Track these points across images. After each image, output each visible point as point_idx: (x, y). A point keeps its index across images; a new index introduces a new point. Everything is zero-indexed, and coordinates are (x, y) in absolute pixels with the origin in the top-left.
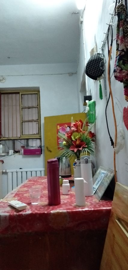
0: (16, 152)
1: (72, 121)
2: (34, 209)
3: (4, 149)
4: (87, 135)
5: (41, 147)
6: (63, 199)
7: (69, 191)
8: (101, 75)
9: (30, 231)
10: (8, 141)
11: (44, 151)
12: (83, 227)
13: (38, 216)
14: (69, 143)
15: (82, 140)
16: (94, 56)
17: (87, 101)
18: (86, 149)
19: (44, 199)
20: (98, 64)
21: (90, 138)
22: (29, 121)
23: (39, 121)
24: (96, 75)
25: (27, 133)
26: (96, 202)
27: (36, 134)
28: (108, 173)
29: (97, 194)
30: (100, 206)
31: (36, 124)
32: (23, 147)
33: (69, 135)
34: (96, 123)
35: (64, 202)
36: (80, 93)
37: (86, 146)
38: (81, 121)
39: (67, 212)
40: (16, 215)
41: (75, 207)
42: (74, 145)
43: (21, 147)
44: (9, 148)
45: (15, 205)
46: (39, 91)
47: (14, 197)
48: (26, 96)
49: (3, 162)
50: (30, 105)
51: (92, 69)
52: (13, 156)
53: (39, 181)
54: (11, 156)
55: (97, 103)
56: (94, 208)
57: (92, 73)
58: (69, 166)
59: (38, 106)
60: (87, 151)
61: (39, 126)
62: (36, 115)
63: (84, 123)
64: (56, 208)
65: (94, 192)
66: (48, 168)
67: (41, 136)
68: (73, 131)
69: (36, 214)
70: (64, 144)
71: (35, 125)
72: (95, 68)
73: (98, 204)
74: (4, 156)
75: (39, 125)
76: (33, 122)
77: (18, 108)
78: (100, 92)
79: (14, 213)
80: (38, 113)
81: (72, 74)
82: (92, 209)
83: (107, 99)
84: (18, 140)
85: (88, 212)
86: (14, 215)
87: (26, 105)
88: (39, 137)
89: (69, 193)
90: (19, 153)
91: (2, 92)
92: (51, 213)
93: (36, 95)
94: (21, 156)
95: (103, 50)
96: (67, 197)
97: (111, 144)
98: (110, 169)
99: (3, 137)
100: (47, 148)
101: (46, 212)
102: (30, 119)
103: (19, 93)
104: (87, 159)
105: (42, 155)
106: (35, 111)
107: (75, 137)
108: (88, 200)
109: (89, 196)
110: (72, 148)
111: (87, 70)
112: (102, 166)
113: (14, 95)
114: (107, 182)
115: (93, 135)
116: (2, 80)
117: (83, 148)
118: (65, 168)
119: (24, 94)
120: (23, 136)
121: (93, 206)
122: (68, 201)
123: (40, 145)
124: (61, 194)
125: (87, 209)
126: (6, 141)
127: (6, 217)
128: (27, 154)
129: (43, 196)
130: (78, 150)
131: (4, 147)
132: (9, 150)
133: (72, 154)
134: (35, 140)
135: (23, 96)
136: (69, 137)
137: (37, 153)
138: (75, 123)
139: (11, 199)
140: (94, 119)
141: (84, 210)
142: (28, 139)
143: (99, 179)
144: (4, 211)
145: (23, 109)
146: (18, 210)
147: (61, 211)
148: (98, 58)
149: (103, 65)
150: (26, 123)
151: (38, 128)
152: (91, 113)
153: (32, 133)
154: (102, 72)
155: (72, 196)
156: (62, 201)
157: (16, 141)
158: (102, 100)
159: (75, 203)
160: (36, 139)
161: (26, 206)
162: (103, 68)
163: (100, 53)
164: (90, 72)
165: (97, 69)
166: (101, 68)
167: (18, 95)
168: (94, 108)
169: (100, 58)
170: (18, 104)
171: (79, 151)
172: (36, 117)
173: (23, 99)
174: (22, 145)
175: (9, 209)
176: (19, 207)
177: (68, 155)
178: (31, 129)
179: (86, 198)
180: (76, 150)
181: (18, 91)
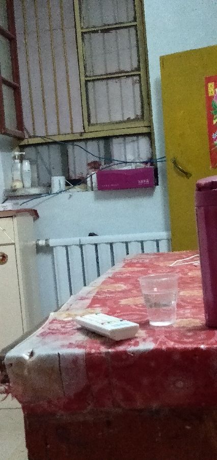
0: (72, 182)
3: (36, 175)
5: (152, 161)
10: (45, 147)
11: (165, 175)
19: (188, 311)
22: (108, 77)
23: (142, 73)
25: (103, 118)
27: (133, 120)
31: (134, 84)
32: (94, 165)
40: (107, 353)
43: (89, 164)
44: (50, 171)
45: (100, 326)
47: (91, 306)
49: (35, 214)
50: (110, 20)
52: (65, 195)
53: (161, 264)
54: (59, 195)
59: (135, 19)
67: (150, 126)
69: (170, 352)
71: (129, 90)
74: (38, 196)
75: (143, 88)
76: (123, 80)
77: (70, 34)
79: (99, 348)
80: (138, 47)
84: (78, 143)
88: (145, 130)
90: (82, 186)
94: (90, 195)
99: (28, 133)
100: (175, 163)
102: (113, 68)
105: (158, 189)
106: (126, 38)
120: (92, 129)
123: (149, 156)
126: (39, 148)
127: (75, 359)
128: (111, 188)
131: (35, 167)
132: (51, 176)
134: (133, 141)
137: (141, 182)
139: (81, 312)
142: (107, 139)
145: (87, 36)
146: (111, 340)
150: (97, 83)
153: (120, 119)
157: (70, 148)
160: (135, 138)
172: (131, 61)
174: (92, 159)
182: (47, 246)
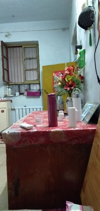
0: (21, 94)
1: (66, 66)
2: (39, 129)
3: (12, 92)
4: (78, 77)
5: (40, 90)
6: (59, 123)
7: (63, 118)
8: (91, 25)
9: (36, 144)
10: (15, 85)
11: (43, 93)
12: (75, 142)
13: (41, 133)
14: (63, 83)
15: (74, 81)
16: (86, 9)
17: (78, 50)
18: (77, 88)
19: (45, 123)
20: (89, 16)
21: (80, 80)
22: (30, 70)
23: (38, 69)
24: (87, 25)
25: (29, 79)
26: (84, 125)
27: (36, 80)
28: (93, 105)
29: (85, 120)
30: (87, 127)
31: (36, 72)
32: (26, 90)
33: (63, 77)
34: (85, 68)
35: (60, 125)
36: (71, 46)
37: (77, 86)
38: (72, 66)
39: (63, 130)
40: (26, 132)
41: (69, 128)
42: (67, 85)
43: (25, 90)
44: (15, 91)
45: (25, 126)
46: (38, 45)
47: (23, 122)
48: (27, 49)
49: (11, 101)
50: (31, 57)
51: (84, 20)
52: (19, 97)
53: (40, 113)
54: (18, 97)
55: (86, 51)
56: (83, 128)
57: (83, 24)
58: (63, 103)
59: (37, 57)
60: (77, 89)
61: (38, 74)
62: (36, 65)
63: (76, 68)
64: (55, 128)
65: (83, 119)
66: (48, 100)
67: (40, 82)
68: (67, 74)
69: (40, 132)
70: (59, 84)
72: (86, 19)
73: (86, 126)
74: (12, 97)
76: (34, 71)
77: (21, 59)
78: (90, 40)
80: (37, 63)
81: (65, 29)
82: (82, 129)
83: (96, 45)
85: (78, 131)
86: (24, 132)
87: (28, 57)
88: (38, 83)
89: (64, 120)
90: (23, 95)
91: (8, 46)
92: (51, 131)
93: (36, 48)
94: (25, 97)
95: (93, 3)
96: (62, 122)
97: (98, 82)
98: (95, 102)
99: (10, 82)
100: (45, 91)
101: (47, 131)
102: (31, 68)
103: (21, 46)
104: (78, 94)
105: (41, 96)
106: (35, 61)
107: (68, 79)
108: (78, 124)
109: (79, 122)
110: (65, 87)
111: (80, 21)
112: (88, 101)
113: (18, 48)
114: (93, 111)
115: (82, 78)
116: (8, 36)
117: (74, 88)
118: (59, 105)
119: (26, 48)
120: (26, 82)
121: (82, 127)
122: (63, 125)
123: (39, 89)
124: (58, 120)
125: (77, 129)
126: (13, 86)
127: (19, 133)
128: (30, 96)
129: (44, 122)
130: (70, 88)
131: (12, 90)
132: (16, 92)
133: (65, 92)
134: (36, 85)
135: (25, 49)
136: (64, 79)
137: (37, 95)
138: (68, 68)
139: (21, 123)
140: (83, 64)
141: (75, 129)
142: (30, 84)
143: (86, 110)
144: (17, 130)
145: (25, 60)
146: (27, 129)
147: (58, 130)
148: (89, 10)
149: (93, 16)
150: (28, 71)
151: (37, 76)
152: (81, 59)
153: (33, 80)
154: (92, 22)
155: (65, 122)
156: (59, 125)
157: (21, 86)
158: (91, 46)
159: (69, 125)
160: (36, 84)
161: (32, 127)
162: (93, 19)
163: (91, 6)
164: (82, 23)
165: (88, 20)
166: (91, 19)
167: (21, 48)
168: (84, 55)
169: (91, 10)
170: (21, 56)
171: (71, 90)
172: (36, 66)
173: (25, 52)
174: (26, 89)
175: (20, 129)
176: (28, 127)
177: (63, 93)
178: (32, 76)
179: (77, 123)
180: (68, 89)
181: (21, 45)
182: (14, 109)
